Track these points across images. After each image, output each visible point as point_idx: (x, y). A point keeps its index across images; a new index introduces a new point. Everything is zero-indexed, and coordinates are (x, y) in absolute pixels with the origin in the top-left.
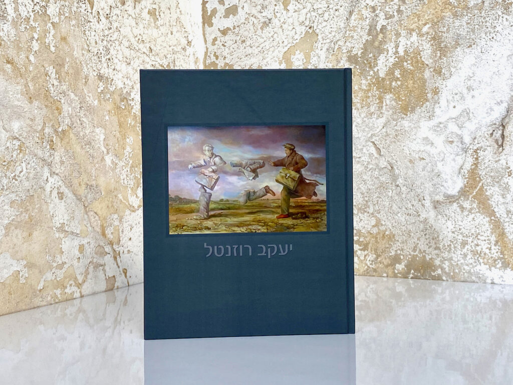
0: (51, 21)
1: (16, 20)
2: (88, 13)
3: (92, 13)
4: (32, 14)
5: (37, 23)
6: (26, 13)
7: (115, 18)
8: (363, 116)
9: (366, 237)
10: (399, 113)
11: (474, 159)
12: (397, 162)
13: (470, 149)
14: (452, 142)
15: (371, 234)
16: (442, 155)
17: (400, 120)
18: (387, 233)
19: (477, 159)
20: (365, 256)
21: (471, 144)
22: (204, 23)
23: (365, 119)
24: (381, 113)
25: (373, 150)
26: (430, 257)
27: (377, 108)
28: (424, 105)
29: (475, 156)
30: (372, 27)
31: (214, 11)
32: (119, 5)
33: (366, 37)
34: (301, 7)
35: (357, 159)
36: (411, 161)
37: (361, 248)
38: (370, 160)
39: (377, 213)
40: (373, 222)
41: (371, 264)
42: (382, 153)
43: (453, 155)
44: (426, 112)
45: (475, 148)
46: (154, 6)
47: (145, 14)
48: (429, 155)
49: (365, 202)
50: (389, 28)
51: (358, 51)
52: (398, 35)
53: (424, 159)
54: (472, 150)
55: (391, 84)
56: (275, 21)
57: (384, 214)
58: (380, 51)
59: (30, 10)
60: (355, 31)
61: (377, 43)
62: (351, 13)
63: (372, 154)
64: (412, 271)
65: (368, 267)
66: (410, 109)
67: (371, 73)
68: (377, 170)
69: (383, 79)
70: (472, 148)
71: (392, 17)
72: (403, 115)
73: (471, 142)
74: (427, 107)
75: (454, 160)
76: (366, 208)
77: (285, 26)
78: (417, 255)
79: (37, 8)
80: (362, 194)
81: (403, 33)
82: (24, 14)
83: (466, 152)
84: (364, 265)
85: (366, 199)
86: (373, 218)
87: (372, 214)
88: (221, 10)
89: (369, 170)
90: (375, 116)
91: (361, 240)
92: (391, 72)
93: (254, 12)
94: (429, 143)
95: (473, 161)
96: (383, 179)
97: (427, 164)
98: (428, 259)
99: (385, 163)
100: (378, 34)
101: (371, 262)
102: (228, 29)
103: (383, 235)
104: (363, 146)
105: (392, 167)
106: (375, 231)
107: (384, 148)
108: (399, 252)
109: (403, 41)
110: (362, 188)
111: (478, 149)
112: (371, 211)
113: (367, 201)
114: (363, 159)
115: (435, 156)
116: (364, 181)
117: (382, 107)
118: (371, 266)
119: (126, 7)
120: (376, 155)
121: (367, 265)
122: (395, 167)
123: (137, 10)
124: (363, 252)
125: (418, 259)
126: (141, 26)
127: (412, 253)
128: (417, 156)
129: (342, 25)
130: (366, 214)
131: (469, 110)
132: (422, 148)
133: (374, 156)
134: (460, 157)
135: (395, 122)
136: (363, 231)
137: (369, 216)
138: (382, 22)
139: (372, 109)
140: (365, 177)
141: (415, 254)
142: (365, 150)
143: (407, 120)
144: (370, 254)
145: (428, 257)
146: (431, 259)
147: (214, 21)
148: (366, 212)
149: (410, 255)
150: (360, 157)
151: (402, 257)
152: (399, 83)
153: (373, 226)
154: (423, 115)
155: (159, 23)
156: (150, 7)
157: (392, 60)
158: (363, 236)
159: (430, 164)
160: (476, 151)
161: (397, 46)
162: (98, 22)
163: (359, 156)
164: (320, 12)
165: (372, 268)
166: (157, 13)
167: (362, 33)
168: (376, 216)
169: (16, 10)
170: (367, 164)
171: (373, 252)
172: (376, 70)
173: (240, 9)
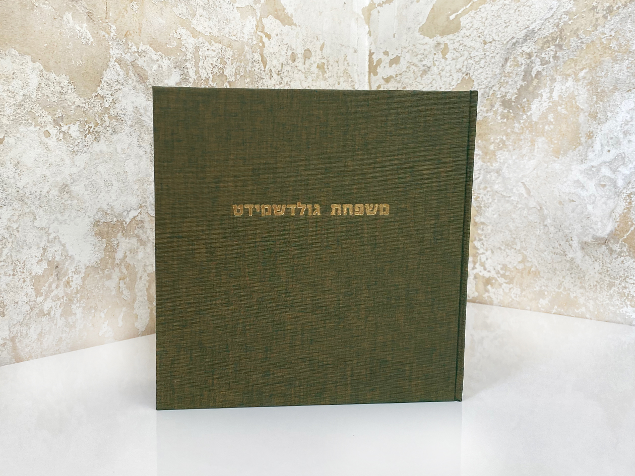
0: (228, 80)
1: (197, 81)
2: (262, 72)
3: (264, 71)
4: (211, 76)
5: (215, 83)
6: (205, 75)
7: (286, 73)
8: (514, 157)
9: (512, 272)
10: (551, 156)
11: (627, 203)
12: (546, 202)
13: (623, 193)
14: (604, 186)
15: (517, 269)
16: (594, 198)
17: (551, 162)
18: (533, 269)
19: (630, 203)
20: (510, 289)
21: (624, 188)
22: (370, 73)
23: (516, 161)
24: (533, 155)
25: (523, 190)
26: (575, 295)
27: (529, 151)
28: (577, 149)
29: (628, 201)
30: (527, 73)
31: (379, 62)
32: (290, 62)
33: (520, 83)
34: (459, 55)
35: (507, 199)
36: (560, 203)
37: (506, 281)
38: (519, 200)
39: (525, 250)
40: (520, 259)
41: (515, 297)
42: (532, 194)
43: (604, 198)
44: (578, 156)
45: (628, 192)
46: (323, 61)
47: (314, 69)
48: (579, 198)
49: (512, 239)
50: (544, 73)
51: (511, 96)
52: (553, 80)
53: (573, 201)
54: (625, 194)
55: (544, 128)
56: (435, 70)
57: (531, 252)
58: (534, 95)
59: (209, 72)
60: (510, 77)
61: (531, 89)
62: (506, 60)
63: (522, 194)
64: (556, 307)
65: (513, 299)
66: (562, 152)
67: (525, 117)
68: (526, 209)
69: (536, 123)
70: (625, 192)
71: (548, 62)
72: (555, 158)
73: (625, 186)
74: (579, 150)
75: (605, 203)
76: (513, 245)
77: (443, 73)
78: (561, 292)
79: (216, 70)
80: (510, 231)
81: (559, 78)
82: (204, 76)
83: (619, 196)
84: (508, 297)
85: (514, 236)
86: (519, 255)
87: (519, 250)
88: (386, 60)
89: (518, 209)
90: (527, 158)
91: (507, 274)
92: (544, 117)
93: (415, 61)
94: (580, 186)
95: (626, 205)
96: (531, 218)
97: (577, 206)
98: (572, 297)
99: (535, 204)
100: (532, 80)
101: (515, 295)
102: (391, 77)
103: (529, 271)
104: (514, 186)
105: (541, 208)
106: (521, 267)
107: (534, 189)
108: (543, 288)
109: (558, 86)
110: (511, 226)
111: (631, 193)
112: (518, 247)
113: (514, 239)
114: (512, 198)
115: (585, 198)
116: (513, 219)
117: (534, 150)
118: (515, 299)
119: (296, 63)
120: (525, 195)
121: (511, 297)
122: (544, 208)
123: (307, 66)
124: (508, 285)
125: (562, 296)
126: (310, 79)
127: (557, 290)
128: (567, 198)
129: (498, 71)
130: (513, 250)
131: (625, 154)
132: (573, 191)
133: (524, 196)
134: (612, 200)
135: (546, 165)
136: (510, 266)
137: (516, 252)
138: (537, 67)
139: (524, 151)
140: (514, 216)
141: (559, 291)
142: (514, 190)
143: (558, 163)
144: (515, 287)
145: (572, 296)
146: (575, 297)
147: (379, 70)
148: (513, 248)
149: (554, 291)
150: (510, 197)
151: (546, 293)
152: (552, 127)
153: (519, 262)
154: (575, 158)
155: (326, 75)
156: (318, 61)
157: (546, 105)
158: (509, 271)
159: (579, 206)
160: (629, 196)
161: (551, 91)
162: (271, 79)
163: (509, 195)
164: (477, 59)
165: (516, 301)
166: (326, 67)
167: (516, 79)
168: (523, 253)
169: (197, 72)
170: (516, 204)
171: (518, 286)
172: (529, 114)
173: (402, 59)
